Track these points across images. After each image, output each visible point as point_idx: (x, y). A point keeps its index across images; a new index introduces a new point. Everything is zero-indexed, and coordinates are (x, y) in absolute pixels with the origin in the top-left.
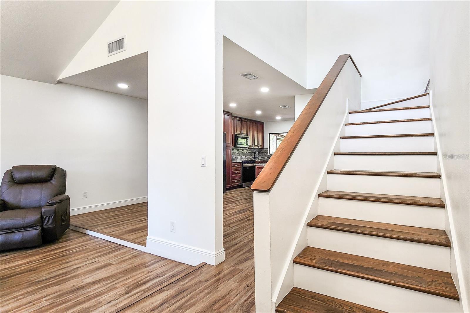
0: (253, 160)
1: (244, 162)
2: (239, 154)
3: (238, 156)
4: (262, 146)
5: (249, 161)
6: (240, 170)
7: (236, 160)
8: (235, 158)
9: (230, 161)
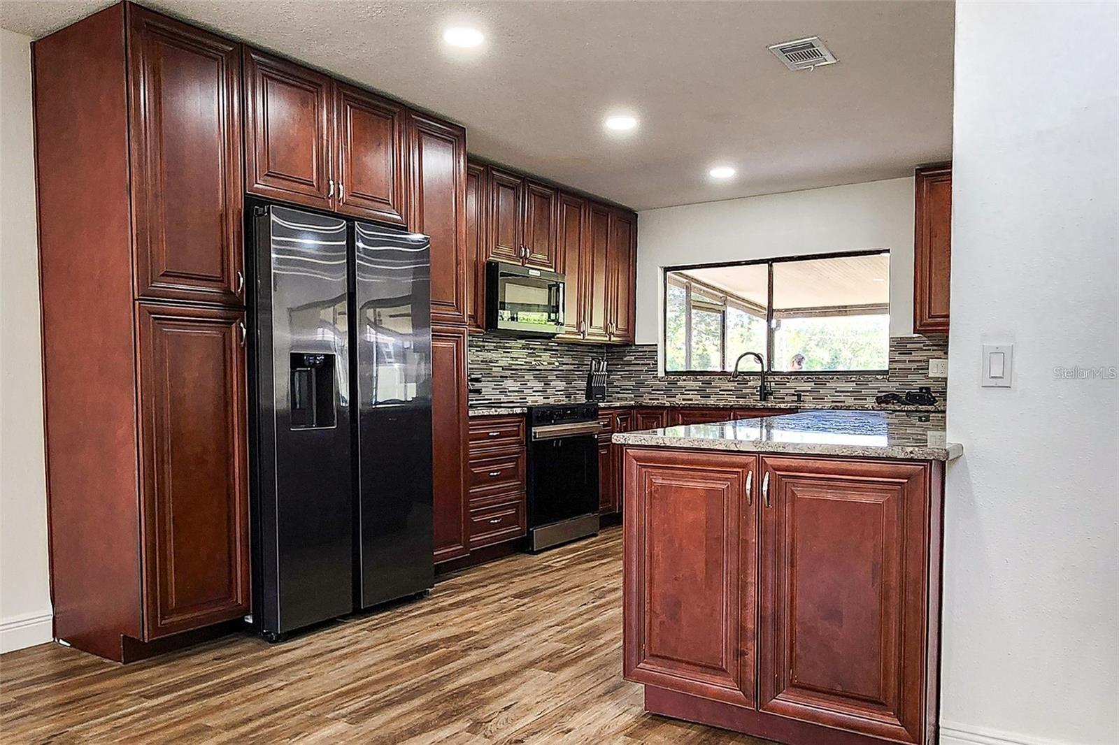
0: (584, 401)
1: (536, 415)
2: (513, 372)
3: (508, 383)
4: (625, 330)
5: (565, 408)
6: (516, 459)
7: (497, 404)
8: (489, 391)
9: (461, 406)
